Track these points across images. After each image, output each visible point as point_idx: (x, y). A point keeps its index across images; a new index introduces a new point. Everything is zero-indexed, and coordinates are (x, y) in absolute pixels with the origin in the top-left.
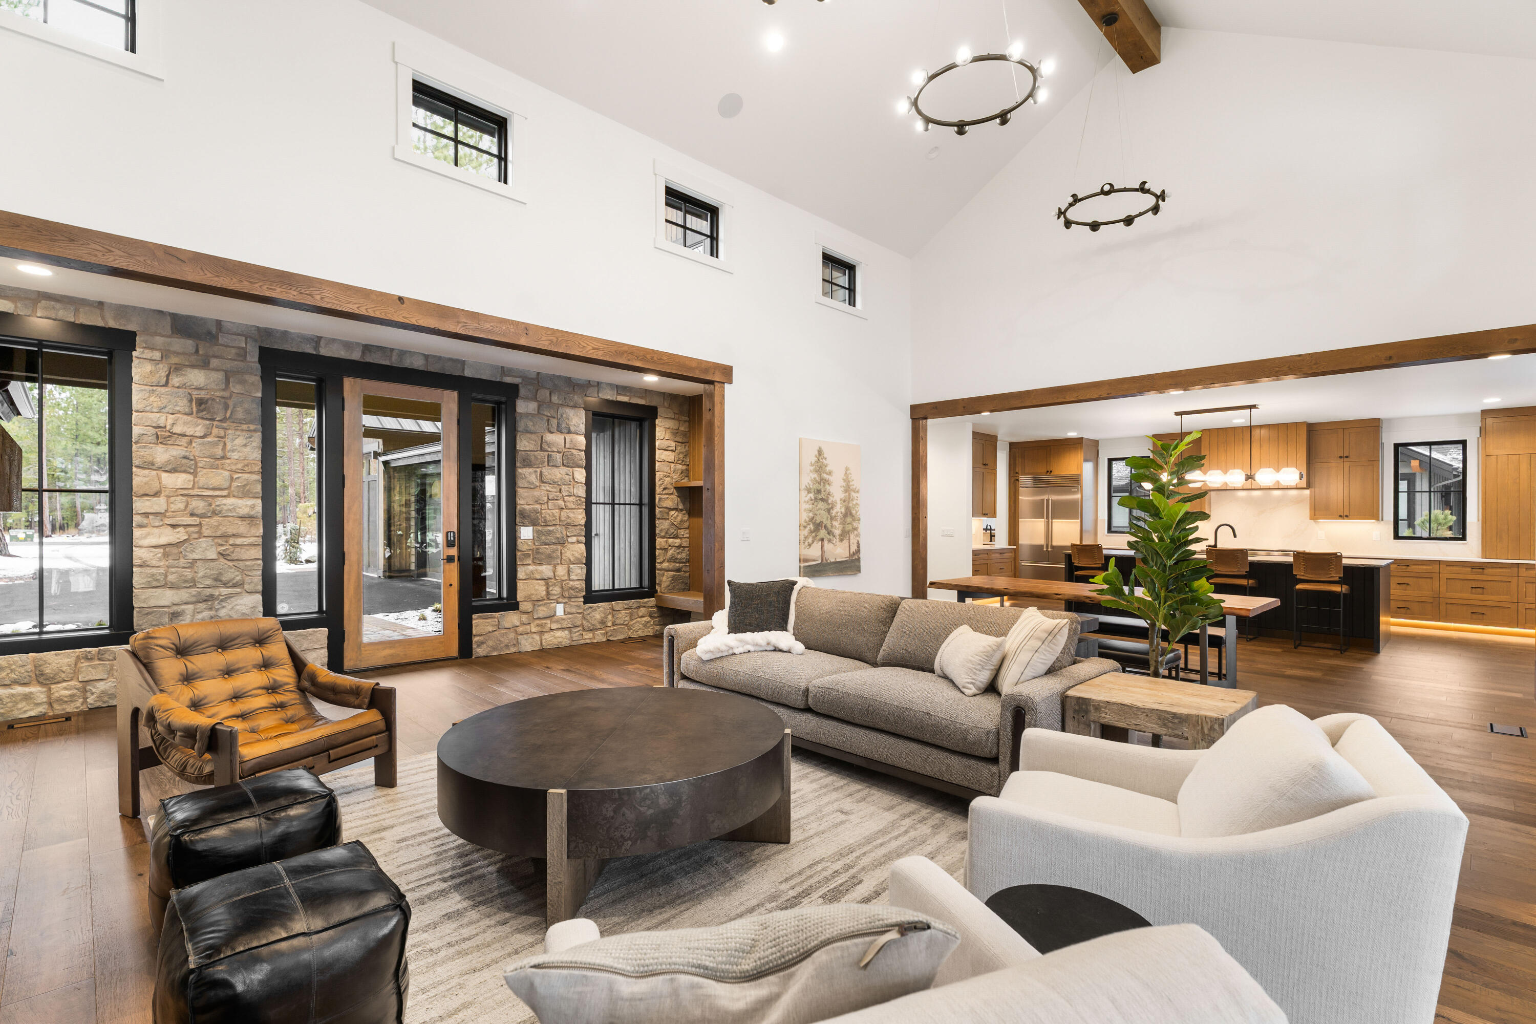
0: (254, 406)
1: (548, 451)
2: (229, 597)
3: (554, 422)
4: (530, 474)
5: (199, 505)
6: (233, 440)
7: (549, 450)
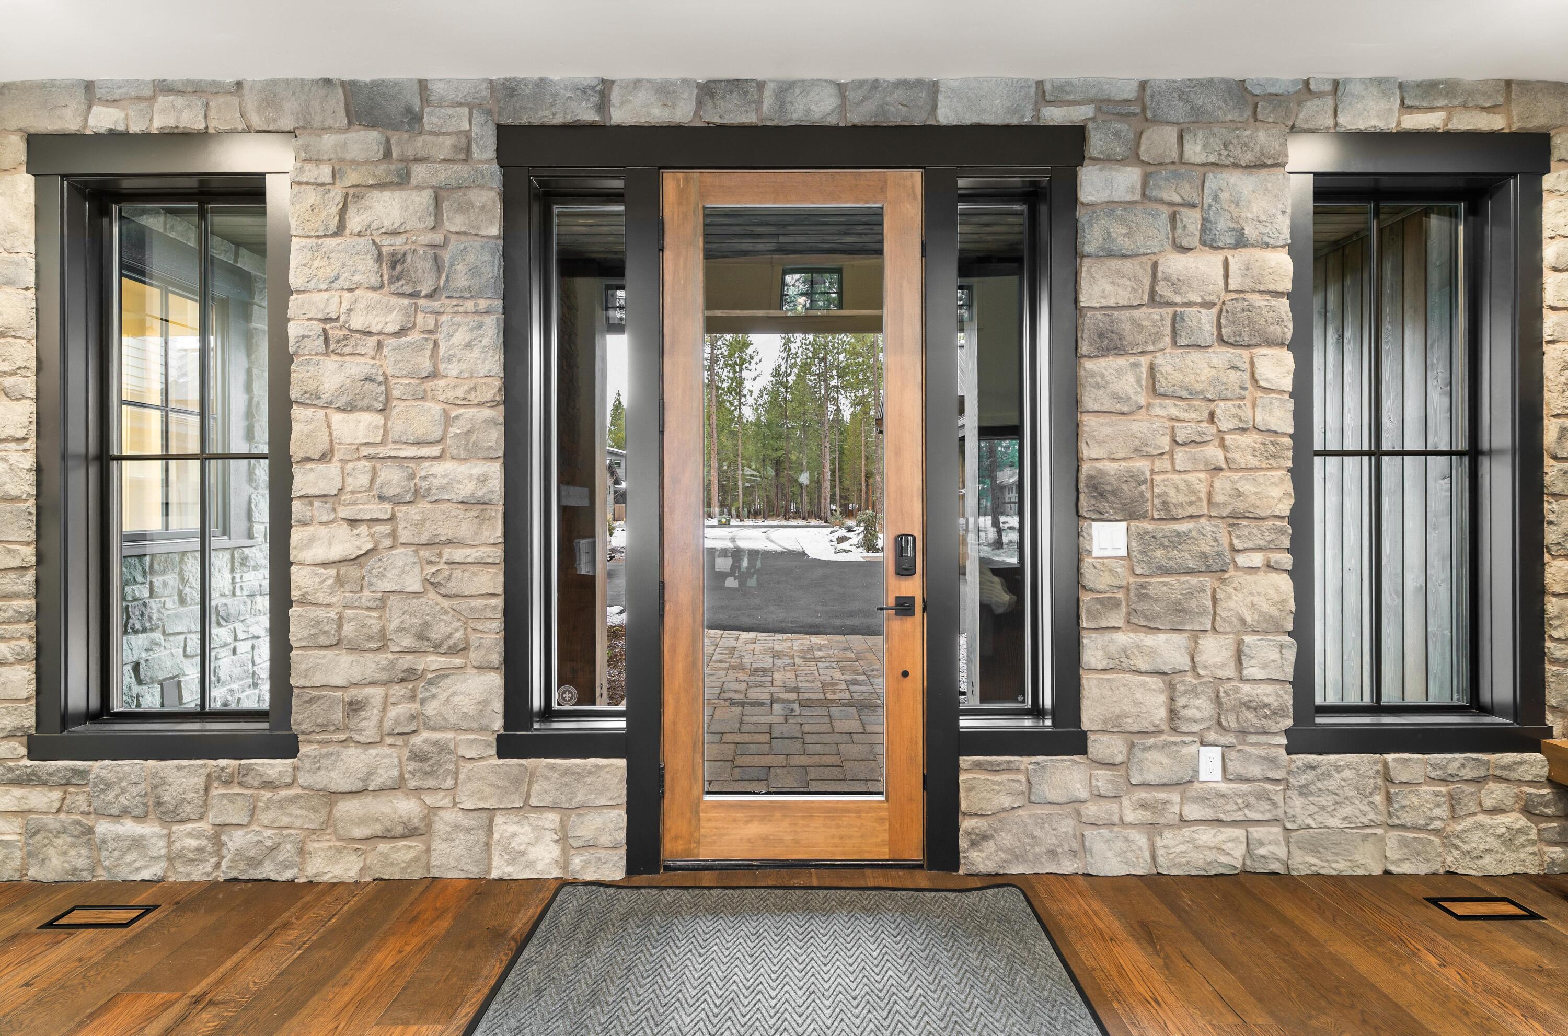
0: (486, 257)
1: (1174, 304)
2: (442, 674)
3: (1192, 220)
4: (1120, 371)
5: (392, 477)
6: (450, 335)
7: (1178, 299)
